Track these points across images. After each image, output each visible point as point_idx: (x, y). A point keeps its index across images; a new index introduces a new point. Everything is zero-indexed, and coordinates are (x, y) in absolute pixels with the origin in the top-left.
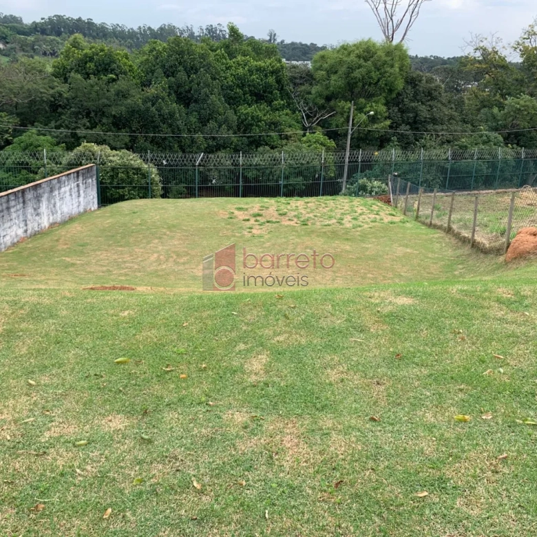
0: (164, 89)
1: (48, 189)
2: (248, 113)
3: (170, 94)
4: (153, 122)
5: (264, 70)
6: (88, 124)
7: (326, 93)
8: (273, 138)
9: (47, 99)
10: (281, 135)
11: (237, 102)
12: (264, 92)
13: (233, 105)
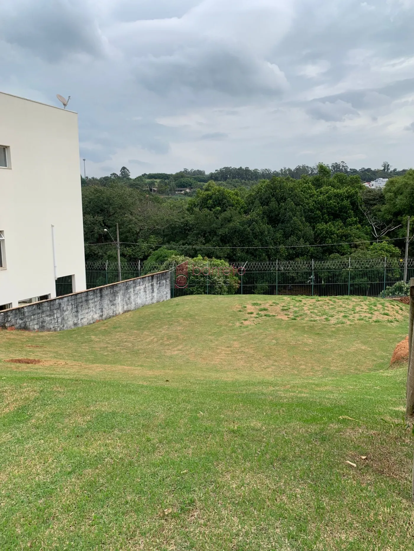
0: (258, 215)
1: (124, 288)
2: (323, 228)
3: (263, 218)
4: (248, 238)
5: (341, 196)
6: (204, 241)
7: (394, 210)
8: (343, 247)
9: (179, 225)
10: (350, 245)
11: (317, 221)
12: (341, 212)
13: (313, 223)
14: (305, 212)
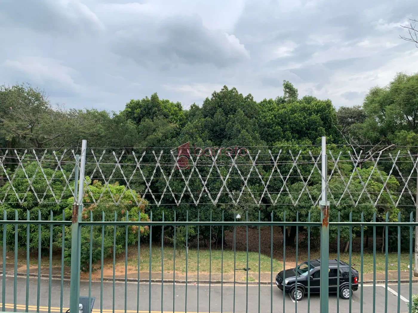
3: (203, 132)
7: (381, 126)
11: (276, 139)
12: (308, 129)
13: (271, 141)
14: (260, 127)
